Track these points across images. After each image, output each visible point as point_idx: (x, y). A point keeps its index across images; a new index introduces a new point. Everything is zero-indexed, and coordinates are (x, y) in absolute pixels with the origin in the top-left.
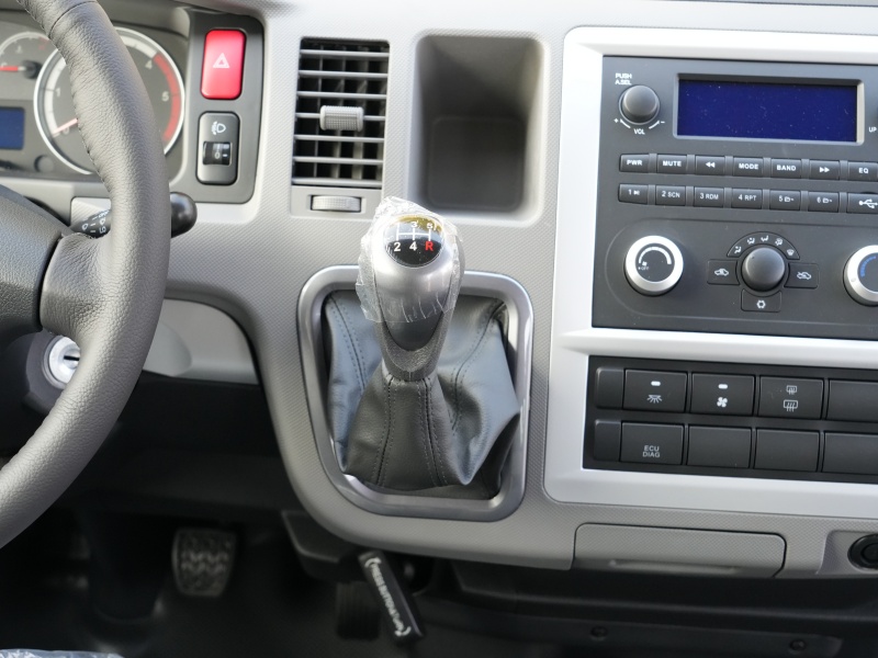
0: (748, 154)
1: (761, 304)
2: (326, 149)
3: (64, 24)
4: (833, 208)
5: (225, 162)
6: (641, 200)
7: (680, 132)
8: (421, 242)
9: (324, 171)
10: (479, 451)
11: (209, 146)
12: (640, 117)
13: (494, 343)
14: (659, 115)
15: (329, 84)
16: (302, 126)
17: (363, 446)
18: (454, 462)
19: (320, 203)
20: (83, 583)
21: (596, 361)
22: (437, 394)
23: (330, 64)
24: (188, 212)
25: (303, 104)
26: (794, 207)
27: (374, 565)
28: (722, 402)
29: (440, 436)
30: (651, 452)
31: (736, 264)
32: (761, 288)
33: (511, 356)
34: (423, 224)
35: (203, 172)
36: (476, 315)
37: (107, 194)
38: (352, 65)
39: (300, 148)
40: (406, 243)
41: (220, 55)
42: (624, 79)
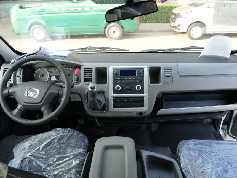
0: (126, 77)
1: (128, 91)
2: (87, 79)
3: (60, 69)
4: (134, 82)
5: (77, 80)
6: (117, 82)
7: (120, 75)
8: (93, 87)
9: (87, 81)
10: (102, 106)
11: (76, 79)
12: (116, 74)
13: (103, 96)
14: (118, 74)
15: (87, 73)
16: (84, 77)
17: (90, 106)
18: (99, 107)
19: (86, 84)
20: (69, 125)
21: (113, 97)
22: (97, 101)
23: (87, 71)
24: (73, 85)
25: (85, 75)
26: (131, 82)
27: (96, 119)
28: (125, 101)
29: (97, 105)
30: (119, 106)
31: (126, 88)
32: (128, 90)
33: (105, 98)
34: (93, 85)
35: (75, 81)
36: (102, 94)
37: (65, 84)
38: (89, 71)
39: (85, 79)
40: (92, 87)
41: (77, 70)
42: (115, 71)
